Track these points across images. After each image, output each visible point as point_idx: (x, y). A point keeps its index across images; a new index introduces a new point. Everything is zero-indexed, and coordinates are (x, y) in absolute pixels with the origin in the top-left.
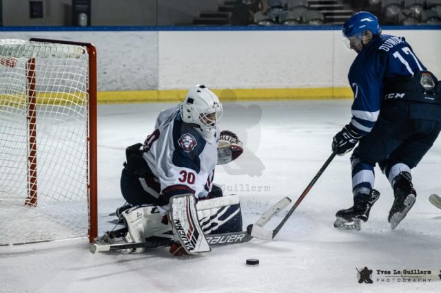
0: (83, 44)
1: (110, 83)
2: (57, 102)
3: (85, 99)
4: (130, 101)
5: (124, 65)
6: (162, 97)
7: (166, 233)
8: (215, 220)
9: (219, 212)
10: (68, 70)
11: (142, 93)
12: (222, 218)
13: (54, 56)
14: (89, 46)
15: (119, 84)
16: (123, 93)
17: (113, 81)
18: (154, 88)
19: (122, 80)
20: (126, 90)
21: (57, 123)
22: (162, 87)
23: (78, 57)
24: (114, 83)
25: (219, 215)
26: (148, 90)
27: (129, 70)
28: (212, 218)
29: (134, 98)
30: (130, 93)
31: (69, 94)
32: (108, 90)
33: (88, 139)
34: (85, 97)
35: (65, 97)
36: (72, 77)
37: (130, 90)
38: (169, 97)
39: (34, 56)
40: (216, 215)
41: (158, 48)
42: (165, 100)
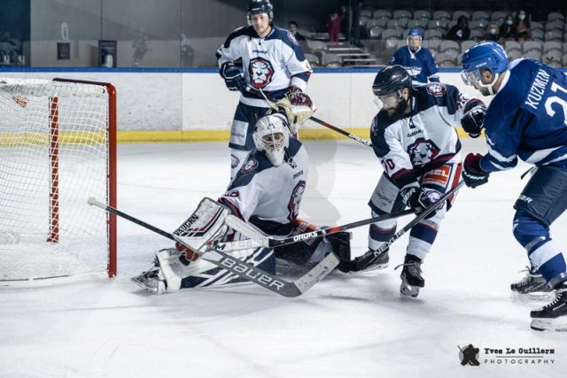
0: (103, 84)
1: (135, 123)
2: (84, 142)
3: (105, 137)
4: (155, 141)
5: (149, 106)
6: (185, 137)
7: (203, 273)
8: (252, 260)
9: (255, 252)
10: (93, 110)
11: (166, 132)
12: (258, 259)
13: (75, 95)
14: (109, 86)
15: (144, 124)
16: (148, 133)
17: (138, 121)
18: (178, 128)
19: (147, 120)
20: (150, 130)
21: (83, 161)
22: (186, 127)
23: (98, 97)
24: (139, 123)
25: (255, 256)
26: (173, 130)
27: (154, 110)
28: (248, 258)
29: (159, 138)
30: (155, 133)
31: (94, 133)
32: (133, 130)
33: (108, 176)
34: (105, 135)
35: (91, 137)
36: (97, 117)
37: (155, 130)
38: (193, 137)
39: (56, 95)
40: (252, 256)
41: (181, 89)
42: (188, 140)
